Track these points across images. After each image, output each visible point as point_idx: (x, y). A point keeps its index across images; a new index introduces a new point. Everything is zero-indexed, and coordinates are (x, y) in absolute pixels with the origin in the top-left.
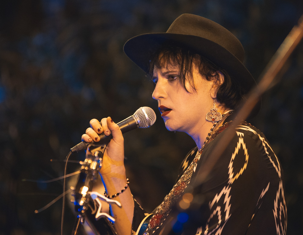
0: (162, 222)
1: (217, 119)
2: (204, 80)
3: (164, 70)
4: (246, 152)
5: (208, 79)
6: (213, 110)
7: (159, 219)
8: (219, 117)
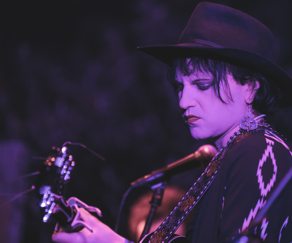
0: (164, 240)
1: (252, 127)
2: (238, 85)
3: (194, 78)
4: (274, 162)
5: (243, 84)
6: (248, 117)
7: (161, 236)
8: (255, 125)
